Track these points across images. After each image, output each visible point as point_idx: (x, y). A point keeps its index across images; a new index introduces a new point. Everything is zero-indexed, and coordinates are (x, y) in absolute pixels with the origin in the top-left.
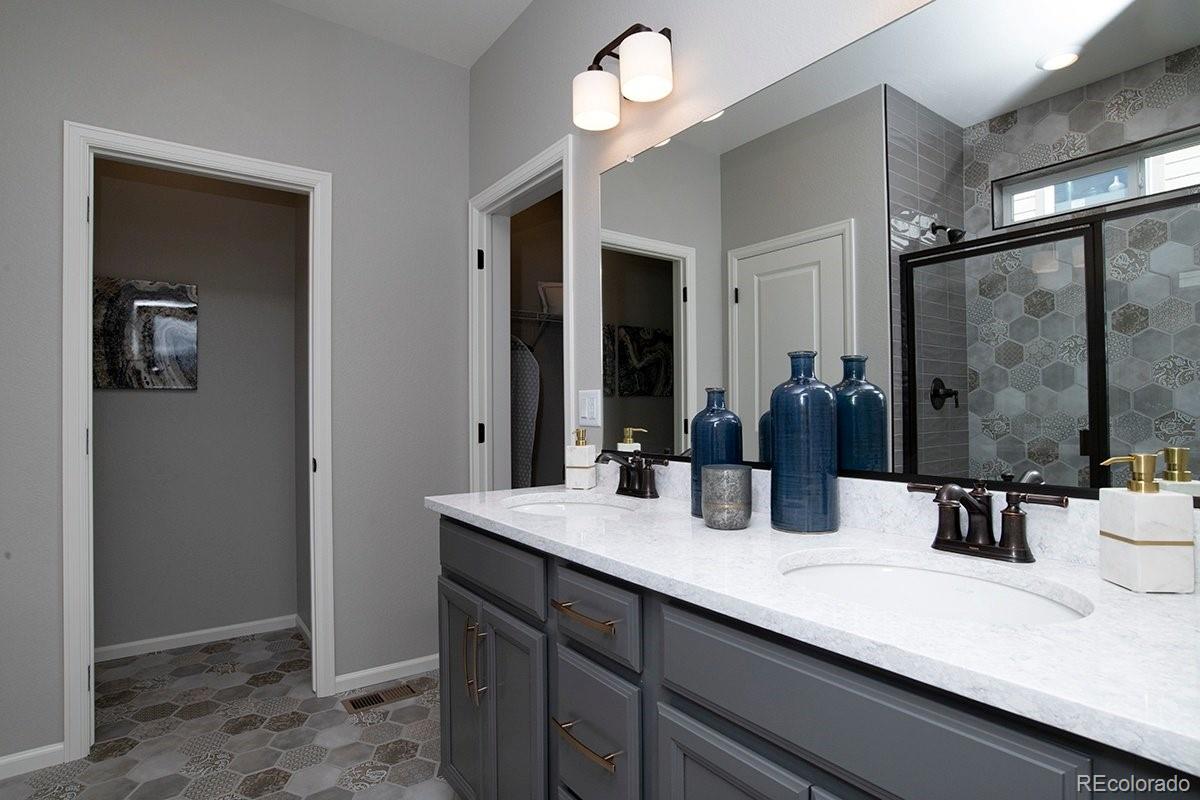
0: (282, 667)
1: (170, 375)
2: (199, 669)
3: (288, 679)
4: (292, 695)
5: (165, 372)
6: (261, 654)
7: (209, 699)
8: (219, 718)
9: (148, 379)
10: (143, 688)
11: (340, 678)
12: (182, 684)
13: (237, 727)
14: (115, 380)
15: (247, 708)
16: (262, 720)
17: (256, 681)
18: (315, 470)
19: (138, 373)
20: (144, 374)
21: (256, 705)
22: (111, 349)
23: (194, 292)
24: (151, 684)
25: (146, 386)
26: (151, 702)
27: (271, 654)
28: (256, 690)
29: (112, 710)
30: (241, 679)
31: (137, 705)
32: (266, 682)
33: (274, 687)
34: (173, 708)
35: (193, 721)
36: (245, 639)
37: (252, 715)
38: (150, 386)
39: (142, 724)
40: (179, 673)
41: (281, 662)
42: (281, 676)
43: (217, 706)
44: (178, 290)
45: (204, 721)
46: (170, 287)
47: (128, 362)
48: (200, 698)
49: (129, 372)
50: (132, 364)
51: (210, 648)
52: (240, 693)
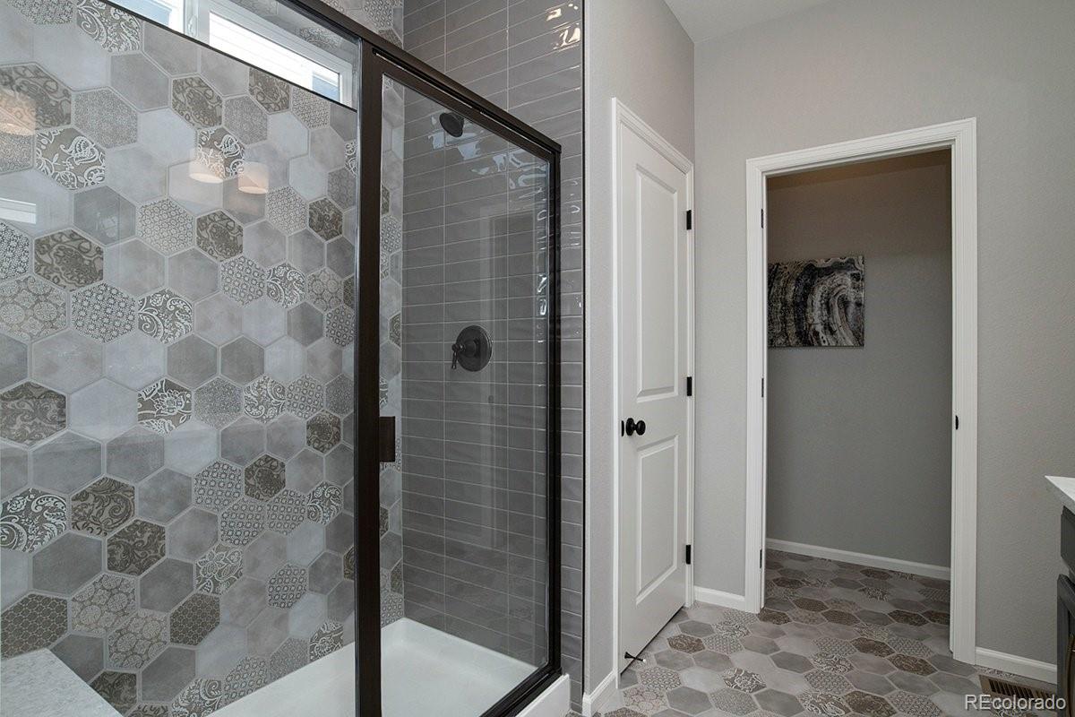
0: (929, 614)
1: (841, 334)
2: (854, 585)
3: (929, 627)
4: (927, 643)
5: (838, 332)
6: (914, 595)
7: (853, 613)
8: (854, 632)
9: (825, 339)
10: (808, 583)
11: (980, 650)
12: (836, 592)
13: (866, 647)
14: (801, 339)
15: (880, 635)
16: (889, 652)
17: (897, 615)
18: (957, 428)
19: (816, 334)
20: (821, 334)
21: (890, 636)
22: (798, 316)
23: (861, 262)
24: (815, 582)
25: (823, 344)
26: (810, 596)
27: (923, 598)
28: (896, 624)
29: (783, 589)
30: (885, 608)
31: (800, 593)
32: (906, 620)
33: (913, 629)
34: (823, 607)
35: (833, 624)
36: (903, 576)
37: (884, 643)
38: (826, 344)
39: (798, 609)
40: (839, 582)
41: (929, 609)
42: (924, 622)
43: (857, 621)
44: (848, 262)
45: (841, 628)
46: (841, 261)
47: (810, 325)
48: (845, 609)
49: (811, 333)
50: (812, 327)
51: (870, 572)
52: (881, 620)
